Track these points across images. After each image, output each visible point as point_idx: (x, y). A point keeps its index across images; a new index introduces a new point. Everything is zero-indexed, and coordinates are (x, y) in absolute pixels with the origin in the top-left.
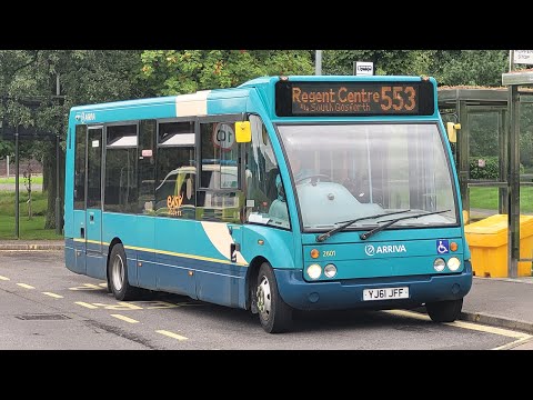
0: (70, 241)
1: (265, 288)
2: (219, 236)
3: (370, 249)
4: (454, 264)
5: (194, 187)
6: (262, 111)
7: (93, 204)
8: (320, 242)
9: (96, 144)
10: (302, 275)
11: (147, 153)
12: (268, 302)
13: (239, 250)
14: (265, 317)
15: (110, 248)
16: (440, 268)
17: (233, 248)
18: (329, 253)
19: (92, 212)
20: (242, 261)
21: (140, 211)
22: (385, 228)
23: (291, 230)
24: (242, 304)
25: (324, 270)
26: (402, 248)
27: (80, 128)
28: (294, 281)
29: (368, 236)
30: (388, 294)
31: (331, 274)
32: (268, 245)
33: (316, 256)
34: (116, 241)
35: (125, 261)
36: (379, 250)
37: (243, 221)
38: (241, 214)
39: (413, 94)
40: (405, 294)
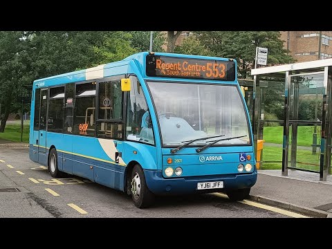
0: (31, 146)
1: (137, 180)
2: (108, 147)
3: (202, 158)
4: (249, 168)
5: (94, 118)
6: (138, 73)
7: (43, 128)
8: (173, 153)
9: (44, 97)
10: (161, 174)
11: (70, 101)
12: (139, 189)
13: (121, 156)
14: (136, 198)
15: (50, 150)
16: (241, 170)
17: (117, 154)
18: (178, 160)
19: (42, 132)
20: (123, 163)
21: (65, 132)
22: (211, 146)
23: (155, 145)
24: (122, 188)
25: (175, 171)
26: (220, 158)
27: (38, 90)
28: (156, 178)
29: (201, 150)
30: (212, 185)
31: (179, 173)
32: (140, 154)
33: (170, 162)
34: (53, 147)
35: (57, 157)
36: (207, 159)
37: (124, 139)
38: (123, 135)
39: (224, 68)
40: (221, 185)
